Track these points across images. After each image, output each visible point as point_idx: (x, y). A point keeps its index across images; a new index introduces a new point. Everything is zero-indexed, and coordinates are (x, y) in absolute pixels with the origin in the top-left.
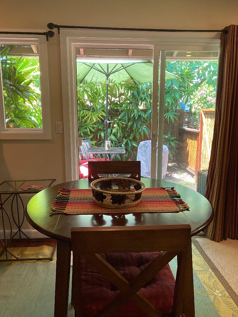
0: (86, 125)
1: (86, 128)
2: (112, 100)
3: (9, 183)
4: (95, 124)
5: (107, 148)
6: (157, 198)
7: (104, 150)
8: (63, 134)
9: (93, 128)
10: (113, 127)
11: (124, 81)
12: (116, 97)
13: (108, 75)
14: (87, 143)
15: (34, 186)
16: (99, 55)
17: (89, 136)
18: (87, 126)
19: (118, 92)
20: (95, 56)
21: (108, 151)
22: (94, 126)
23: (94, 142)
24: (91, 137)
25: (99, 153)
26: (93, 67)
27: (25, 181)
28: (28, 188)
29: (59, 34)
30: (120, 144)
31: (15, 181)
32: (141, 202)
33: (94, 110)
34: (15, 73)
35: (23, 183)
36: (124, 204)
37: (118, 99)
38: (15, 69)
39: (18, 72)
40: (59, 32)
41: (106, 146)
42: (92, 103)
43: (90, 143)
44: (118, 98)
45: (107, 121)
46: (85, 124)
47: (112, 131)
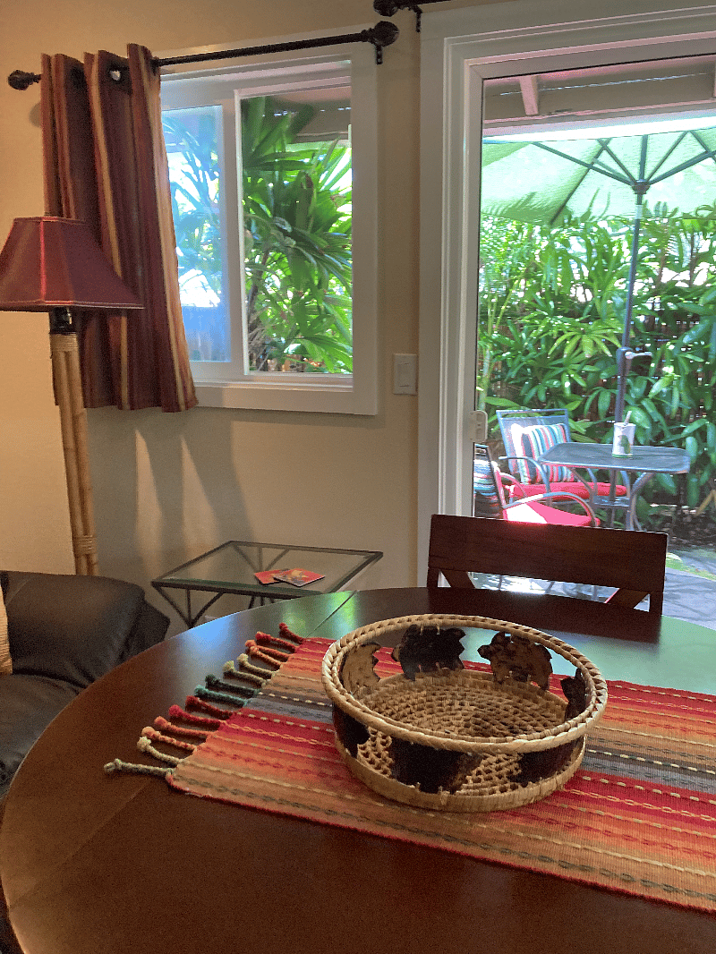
0: (561, 365)
1: (559, 377)
2: (665, 280)
3: (243, 548)
4: (591, 361)
5: (617, 450)
6: (683, 770)
7: (608, 456)
8: (415, 396)
9: (585, 376)
10: (659, 374)
11: (707, 208)
12: (679, 269)
13: (641, 187)
14: (556, 428)
15: (296, 573)
16: (594, 109)
17: (566, 401)
18: (561, 370)
19: (688, 248)
20: (580, 113)
21: (622, 459)
22: (587, 368)
23: (581, 426)
24: (574, 406)
25: (591, 468)
26: (596, 165)
27: (287, 548)
28: (275, 579)
29: (418, 31)
30: (678, 437)
31: (261, 546)
32: (575, 781)
33: (595, 315)
34: (309, 196)
35: (281, 556)
36: (453, 792)
37: (686, 275)
38: (310, 183)
39: (318, 193)
40: (418, 24)
41: (617, 440)
42: (592, 290)
43: (569, 427)
44: (688, 272)
45: (624, 353)
46: (558, 362)
47: (650, 385)
